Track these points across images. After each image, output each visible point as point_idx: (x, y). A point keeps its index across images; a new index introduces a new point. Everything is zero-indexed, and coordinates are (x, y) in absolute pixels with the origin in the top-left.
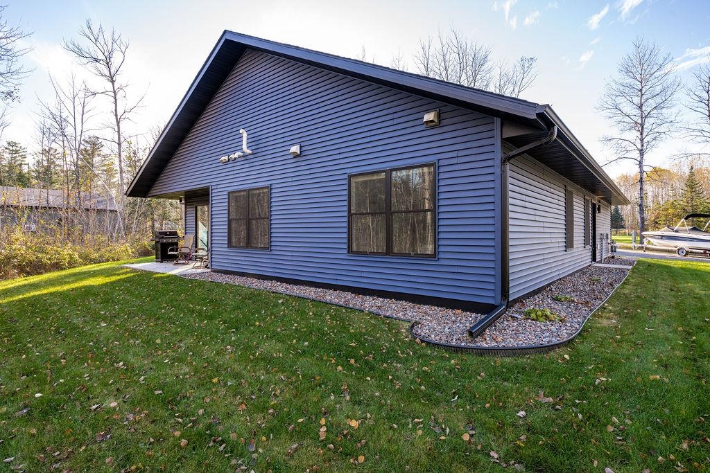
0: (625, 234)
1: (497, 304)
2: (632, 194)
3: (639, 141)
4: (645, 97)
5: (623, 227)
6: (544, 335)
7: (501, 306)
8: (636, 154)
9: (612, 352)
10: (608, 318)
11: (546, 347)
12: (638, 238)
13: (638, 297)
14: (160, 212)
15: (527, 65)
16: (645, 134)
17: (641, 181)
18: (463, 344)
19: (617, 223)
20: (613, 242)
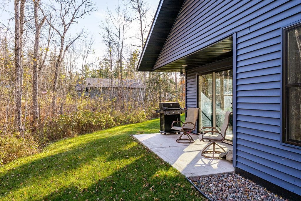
14: (165, 87)
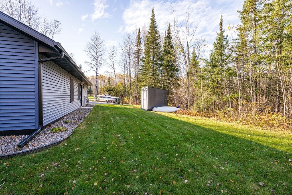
0: (93, 96)
1: (37, 128)
2: (94, 83)
3: (96, 65)
4: (98, 51)
5: (92, 94)
6: (58, 138)
7: (38, 129)
8: (95, 69)
9: (82, 138)
10: (83, 126)
11: (58, 142)
12: (96, 97)
13: (93, 117)
15: (57, 24)
16: (98, 63)
17: (97, 78)
18: (13, 153)
19: (90, 92)
20: (88, 99)
